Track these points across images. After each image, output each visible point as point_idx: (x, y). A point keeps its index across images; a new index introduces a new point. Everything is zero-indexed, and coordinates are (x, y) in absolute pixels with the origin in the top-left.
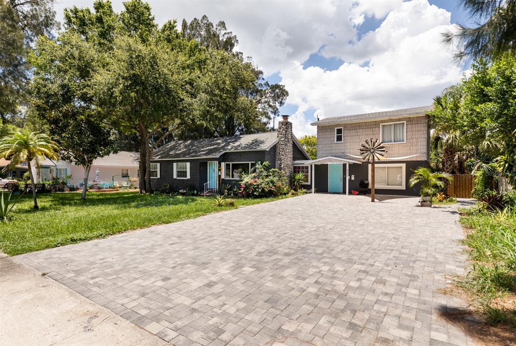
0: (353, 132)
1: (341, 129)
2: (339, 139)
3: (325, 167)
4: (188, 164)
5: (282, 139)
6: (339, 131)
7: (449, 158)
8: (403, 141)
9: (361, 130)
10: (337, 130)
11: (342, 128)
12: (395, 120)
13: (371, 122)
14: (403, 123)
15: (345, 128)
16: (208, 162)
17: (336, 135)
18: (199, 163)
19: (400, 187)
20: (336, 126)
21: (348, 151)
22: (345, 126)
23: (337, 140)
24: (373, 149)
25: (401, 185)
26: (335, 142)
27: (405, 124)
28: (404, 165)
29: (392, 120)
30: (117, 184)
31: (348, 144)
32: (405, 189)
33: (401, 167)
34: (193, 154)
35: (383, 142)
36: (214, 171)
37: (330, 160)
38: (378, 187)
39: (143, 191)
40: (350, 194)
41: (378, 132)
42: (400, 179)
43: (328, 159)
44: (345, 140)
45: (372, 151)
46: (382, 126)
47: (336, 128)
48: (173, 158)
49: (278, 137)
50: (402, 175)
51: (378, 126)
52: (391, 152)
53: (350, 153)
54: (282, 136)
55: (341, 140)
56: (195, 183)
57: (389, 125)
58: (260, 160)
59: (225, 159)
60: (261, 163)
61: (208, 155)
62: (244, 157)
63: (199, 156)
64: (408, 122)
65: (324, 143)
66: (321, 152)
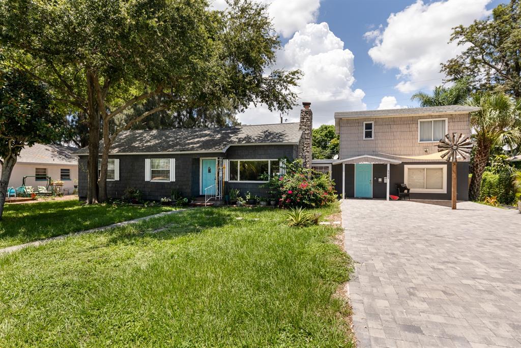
0: (385, 128)
1: (371, 124)
2: (368, 135)
3: (350, 168)
4: (173, 161)
5: (307, 132)
6: (369, 126)
7: (483, 160)
9: (395, 126)
10: (366, 124)
11: (373, 122)
12: (436, 117)
13: (407, 117)
14: (444, 121)
15: (375, 122)
16: (201, 159)
17: (364, 130)
18: (191, 160)
19: (441, 190)
20: (365, 119)
21: (380, 149)
22: (376, 120)
23: (366, 137)
24: (455, 145)
25: (442, 188)
26: (364, 139)
27: (447, 121)
28: (445, 167)
30: (29, 190)
31: (380, 141)
32: (446, 193)
33: (442, 169)
34: (178, 147)
35: (421, 141)
36: (209, 171)
37: (366, 159)
38: (412, 191)
39: (93, 200)
40: (390, 199)
41: (415, 128)
42: (440, 181)
43: (364, 158)
44: (375, 136)
45: (455, 147)
46: (421, 122)
47: (365, 123)
48: (145, 152)
49: (300, 128)
50: (442, 177)
51: (416, 122)
52: (428, 152)
53: (382, 152)
54: (306, 128)
55: (371, 137)
56: (184, 187)
57: (428, 122)
58: (286, 158)
59: (228, 156)
60: (288, 162)
61: (209, 149)
62: (260, 152)
63: (193, 149)
64: (449, 119)
65: (349, 139)
66: (346, 150)
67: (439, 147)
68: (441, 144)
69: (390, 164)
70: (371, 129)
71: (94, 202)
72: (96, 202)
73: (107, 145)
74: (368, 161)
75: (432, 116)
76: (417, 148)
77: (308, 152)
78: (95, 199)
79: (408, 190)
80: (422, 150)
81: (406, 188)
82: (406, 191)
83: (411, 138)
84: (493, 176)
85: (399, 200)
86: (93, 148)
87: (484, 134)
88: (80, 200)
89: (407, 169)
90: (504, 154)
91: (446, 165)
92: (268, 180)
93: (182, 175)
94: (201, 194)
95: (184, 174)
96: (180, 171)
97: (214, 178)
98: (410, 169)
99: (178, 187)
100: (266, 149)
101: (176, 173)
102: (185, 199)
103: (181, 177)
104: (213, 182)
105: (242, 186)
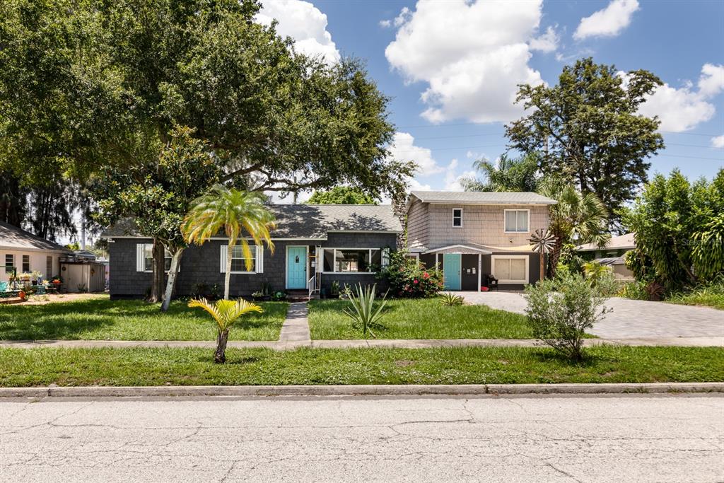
0: (474, 216)
1: (460, 211)
2: (457, 222)
5: (402, 218)
6: (457, 213)
8: (527, 231)
9: (483, 214)
10: (455, 211)
11: (462, 209)
12: (520, 207)
13: (494, 206)
14: (526, 212)
15: (464, 209)
16: (286, 246)
17: (453, 217)
19: (523, 281)
20: (454, 206)
21: (468, 238)
22: (465, 207)
23: (455, 224)
24: (543, 239)
26: (453, 227)
27: (529, 212)
28: (527, 257)
29: (515, 207)
31: (468, 230)
32: (528, 283)
33: (524, 260)
35: (506, 231)
36: (297, 261)
37: (459, 248)
38: (500, 282)
40: (481, 291)
41: (501, 218)
42: (523, 273)
44: (464, 224)
45: (543, 242)
46: (506, 212)
47: (453, 209)
49: (395, 214)
50: (525, 268)
51: (502, 212)
52: (514, 243)
53: (471, 241)
54: (401, 214)
55: (459, 225)
56: (275, 280)
57: (513, 212)
58: (388, 247)
59: (323, 244)
60: (391, 251)
61: (309, 236)
62: (360, 240)
63: (286, 236)
64: (531, 210)
65: (437, 227)
66: (434, 238)
67: (531, 241)
68: (532, 238)
69: (482, 255)
70: (460, 216)
74: (461, 252)
75: (516, 206)
76: (503, 238)
77: (404, 240)
79: (497, 281)
80: (508, 240)
81: (493, 279)
82: (494, 282)
83: (498, 227)
84: (563, 266)
85: (489, 291)
87: (558, 227)
88: (111, 299)
89: (493, 260)
90: (571, 243)
92: (368, 271)
93: (273, 265)
94: (287, 288)
95: (275, 264)
96: (269, 260)
97: (303, 269)
98: (496, 259)
99: (266, 279)
100: (366, 236)
101: (264, 263)
102: (279, 293)
103: (271, 267)
104: (302, 274)
105: (339, 278)
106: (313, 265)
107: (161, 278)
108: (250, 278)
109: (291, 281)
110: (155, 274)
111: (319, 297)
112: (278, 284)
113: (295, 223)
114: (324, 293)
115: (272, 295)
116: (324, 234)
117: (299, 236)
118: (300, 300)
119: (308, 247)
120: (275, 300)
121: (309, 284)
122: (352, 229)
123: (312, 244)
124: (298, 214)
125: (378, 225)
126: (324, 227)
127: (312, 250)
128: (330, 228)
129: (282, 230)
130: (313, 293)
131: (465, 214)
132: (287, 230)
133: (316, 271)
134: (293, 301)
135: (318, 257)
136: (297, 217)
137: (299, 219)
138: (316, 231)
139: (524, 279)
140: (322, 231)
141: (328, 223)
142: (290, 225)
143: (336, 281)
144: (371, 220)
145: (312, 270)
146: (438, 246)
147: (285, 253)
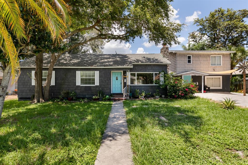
0: (197, 59)
2: (189, 61)
4: (97, 73)
6: (189, 57)
8: (221, 65)
9: (201, 58)
10: (188, 56)
11: (191, 56)
13: (206, 54)
14: (220, 56)
16: (112, 72)
17: (187, 59)
20: (188, 54)
22: (193, 55)
23: (188, 62)
24: (245, 66)
28: (221, 77)
31: (195, 65)
32: (222, 89)
33: (220, 78)
35: (211, 65)
36: (117, 79)
37: (193, 73)
39: (41, 100)
40: (204, 93)
41: (209, 59)
42: (219, 84)
43: (193, 72)
44: (192, 62)
46: (211, 56)
48: (76, 66)
50: (220, 82)
51: (209, 57)
52: (215, 70)
55: (190, 63)
56: (105, 89)
57: (214, 57)
58: (163, 72)
59: (131, 70)
60: (165, 74)
61: (123, 65)
62: (149, 68)
63: (111, 65)
64: (223, 56)
65: (180, 63)
66: (179, 69)
70: (190, 59)
71: (42, 101)
72: (43, 101)
73: (54, 61)
74: (194, 74)
75: (216, 54)
76: (210, 68)
78: (42, 99)
80: (212, 69)
82: (207, 89)
83: (208, 64)
86: (40, 62)
88: (19, 100)
89: (206, 78)
91: (222, 76)
92: (153, 84)
93: (104, 81)
94: (112, 93)
95: (105, 81)
96: (102, 79)
97: (120, 83)
98: (207, 78)
99: (101, 89)
100: (152, 66)
101: (99, 80)
102: (107, 96)
103: (103, 82)
104: (119, 86)
105: (138, 87)
106: (125, 81)
107: (39, 89)
108: (92, 88)
109: (114, 89)
110: (36, 87)
111: (128, 98)
112: (107, 91)
113: (116, 60)
114: (131, 96)
115: (104, 97)
116: (131, 65)
117: (118, 66)
118: (119, 100)
119: (122, 71)
120: (105, 100)
121: (123, 91)
122: (145, 63)
123: (125, 70)
124: (117, 57)
125: (158, 61)
126: (130, 62)
127: (125, 73)
128: (134, 62)
129: (109, 63)
130: (126, 96)
131: (193, 58)
132: (112, 63)
133: (127, 84)
134: (115, 100)
135: (128, 77)
136: (117, 58)
137: (118, 59)
138: (127, 63)
139: (220, 87)
140: (130, 63)
141: (132, 60)
142: (113, 61)
143: (137, 89)
144: (153, 59)
145: (125, 84)
146: (181, 72)
147: (111, 75)
